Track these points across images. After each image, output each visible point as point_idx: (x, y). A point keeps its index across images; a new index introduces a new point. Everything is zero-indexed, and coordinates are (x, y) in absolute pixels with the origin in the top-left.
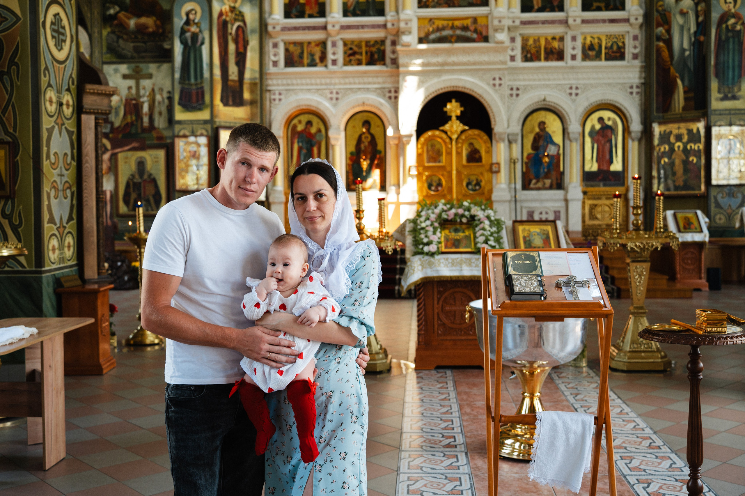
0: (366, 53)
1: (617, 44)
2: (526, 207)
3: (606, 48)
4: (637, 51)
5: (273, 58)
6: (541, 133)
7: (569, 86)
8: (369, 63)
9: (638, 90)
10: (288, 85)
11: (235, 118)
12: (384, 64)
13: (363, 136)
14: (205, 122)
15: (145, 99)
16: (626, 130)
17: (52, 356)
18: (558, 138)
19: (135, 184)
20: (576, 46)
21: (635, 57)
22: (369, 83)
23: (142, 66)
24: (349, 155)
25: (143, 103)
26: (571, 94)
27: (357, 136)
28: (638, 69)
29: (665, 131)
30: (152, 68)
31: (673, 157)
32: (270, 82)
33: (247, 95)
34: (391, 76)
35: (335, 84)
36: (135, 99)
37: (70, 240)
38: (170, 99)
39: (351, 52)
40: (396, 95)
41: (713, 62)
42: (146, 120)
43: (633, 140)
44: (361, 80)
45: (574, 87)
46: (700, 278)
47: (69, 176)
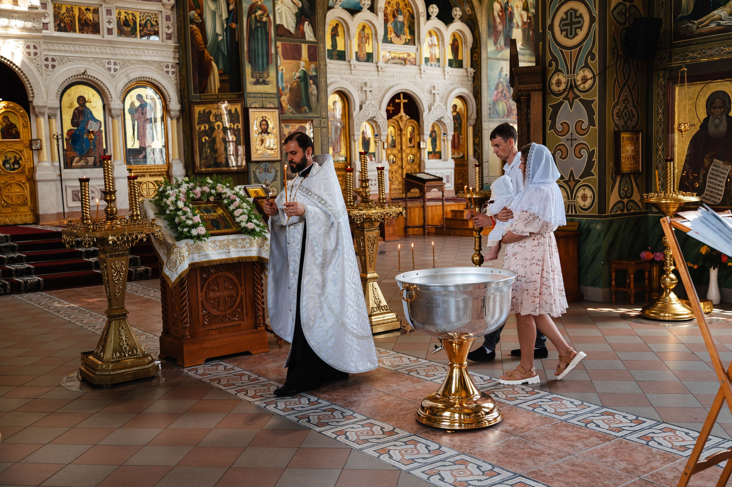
1: (151, 23)
2: (70, 187)
3: (140, 25)
4: (170, 31)
6: (81, 109)
7: (107, 61)
9: (175, 69)
16: (166, 109)
20: (111, 20)
21: (169, 37)
28: (171, 49)
29: (204, 110)
31: (213, 136)
41: (246, 49)
43: (172, 118)
45: (112, 62)
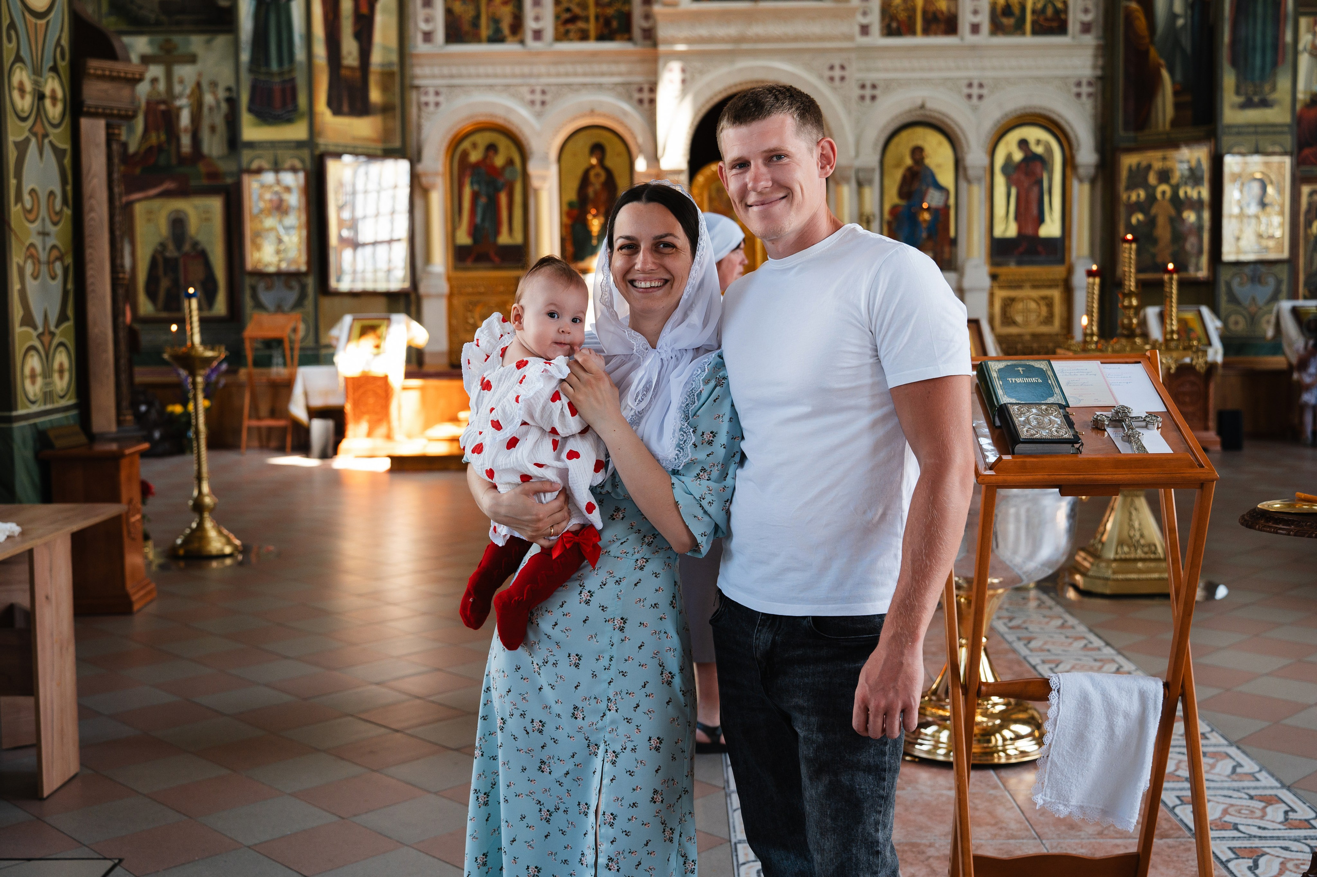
0: (597, 18)
1: (1054, 6)
3: (1034, 12)
4: (1088, 18)
5: (424, 27)
6: (916, 168)
7: (966, 82)
8: (601, 38)
9: (1090, 90)
10: (452, 76)
11: (354, 138)
12: (630, 39)
13: (592, 173)
14: (299, 144)
15: (183, 102)
16: (1069, 163)
17: (51, 576)
18: (946, 178)
19: (167, 261)
20: (979, 8)
21: (1086, 28)
22: (603, 74)
23: (177, 39)
24: (565, 208)
25: (180, 109)
26: (969, 96)
27: (579, 173)
28: (1090, 52)
29: (1139, 165)
30: (196, 42)
31: (1154, 211)
32: (418, 71)
33: (375, 95)
34: (643, 61)
35: (539, 76)
36: (164, 102)
37: (62, 358)
38: (232, 102)
39: (567, 16)
40: (652, 96)
41: (1227, 38)
42: (186, 141)
43: (1081, 181)
44: (587, 68)
45: (976, 83)
46: (1206, 429)
47: (59, 235)
